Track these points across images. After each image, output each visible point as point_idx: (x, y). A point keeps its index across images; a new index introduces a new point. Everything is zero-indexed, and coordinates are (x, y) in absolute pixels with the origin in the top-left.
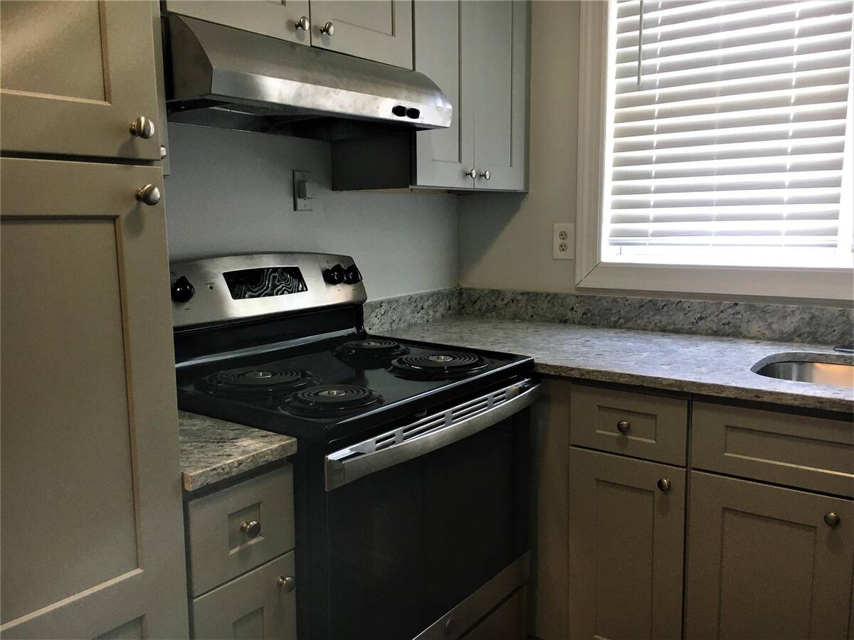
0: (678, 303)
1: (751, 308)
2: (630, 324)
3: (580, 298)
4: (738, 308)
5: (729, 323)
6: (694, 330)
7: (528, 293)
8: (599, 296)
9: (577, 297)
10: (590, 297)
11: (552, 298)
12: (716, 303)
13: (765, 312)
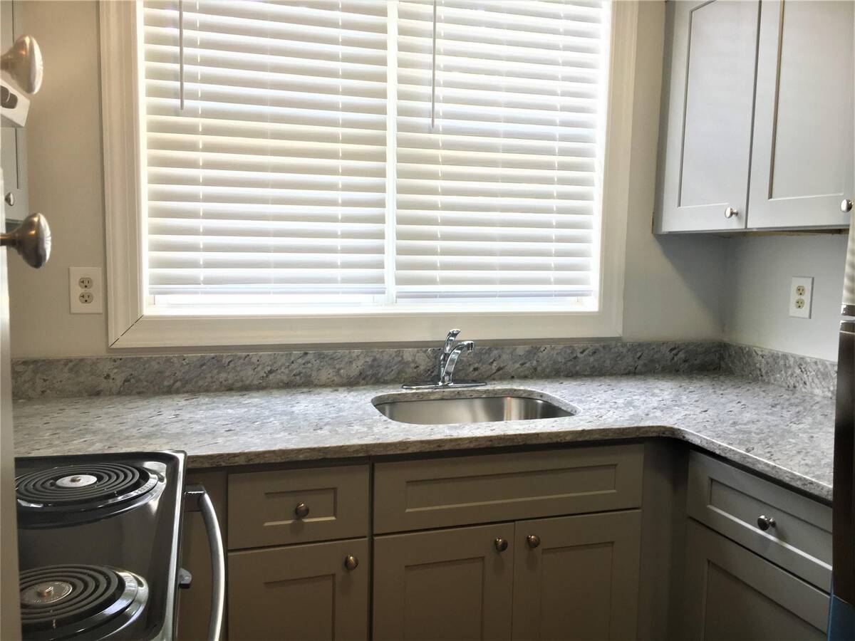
0: (246, 357)
1: (320, 356)
2: (189, 387)
3: (118, 362)
4: (309, 357)
5: (299, 374)
6: (264, 384)
7: (35, 362)
8: (145, 356)
9: (115, 361)
10: (133, 359)
11: (75, 365)
12: (287, 354)
13: (332, 359)
